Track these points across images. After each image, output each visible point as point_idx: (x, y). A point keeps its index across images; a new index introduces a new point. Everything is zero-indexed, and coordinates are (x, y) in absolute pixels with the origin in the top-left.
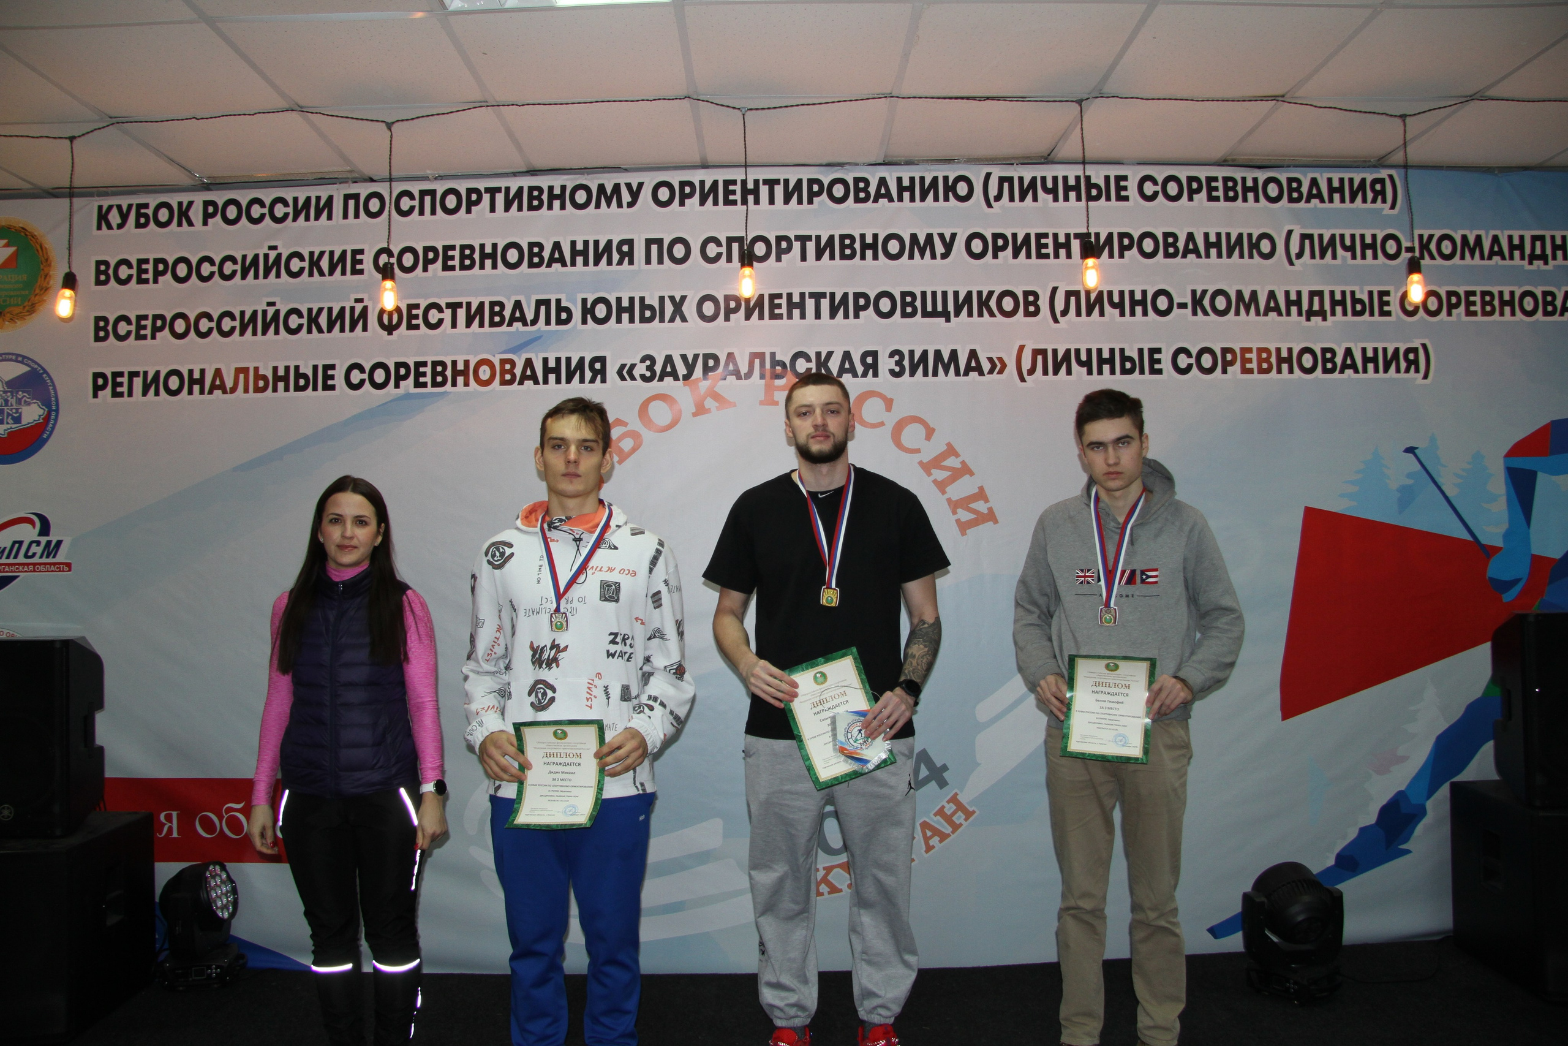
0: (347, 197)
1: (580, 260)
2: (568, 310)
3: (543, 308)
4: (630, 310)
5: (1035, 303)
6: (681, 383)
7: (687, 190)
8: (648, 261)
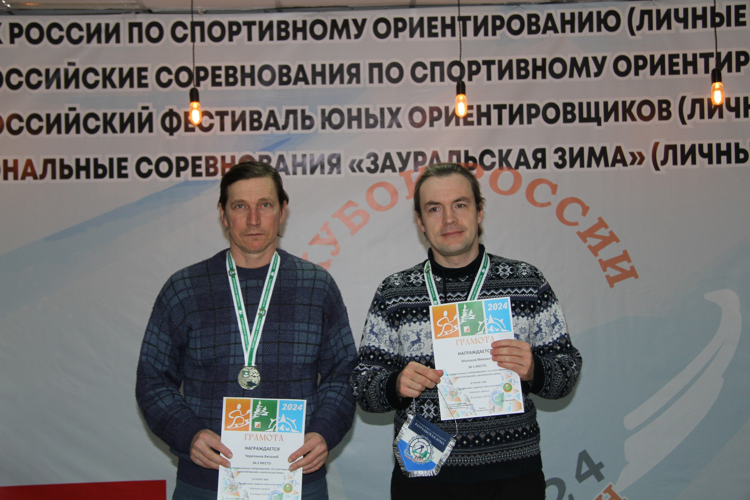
0: (132, 25)
1: (319, 79)
2: (310, 118)
3: (291, 117)
4: (358, 118)
5: (667, 110)
6: (397, 174)
7: (400, 25)
8: (371, 81)
